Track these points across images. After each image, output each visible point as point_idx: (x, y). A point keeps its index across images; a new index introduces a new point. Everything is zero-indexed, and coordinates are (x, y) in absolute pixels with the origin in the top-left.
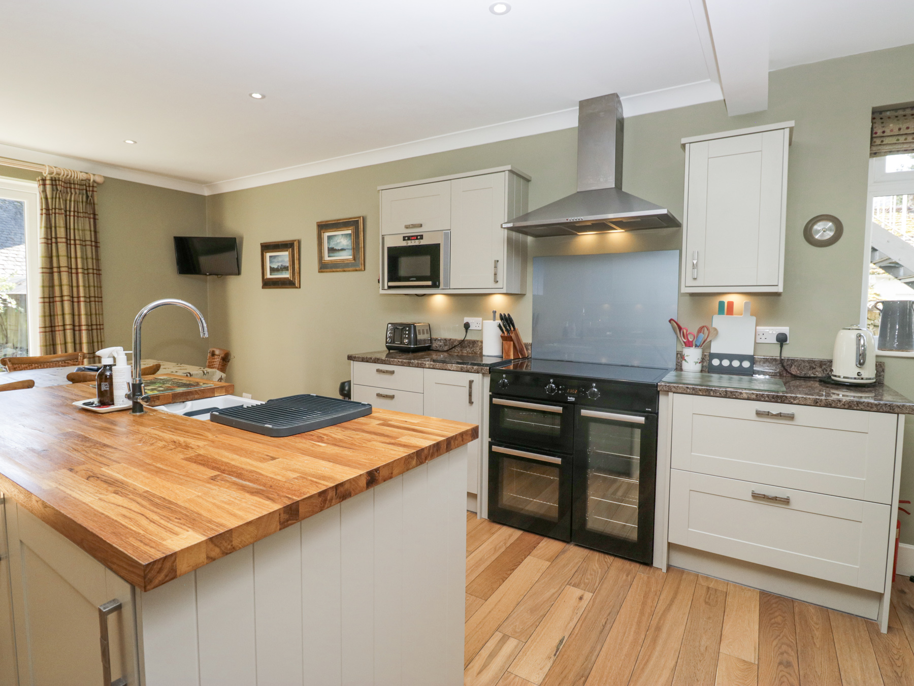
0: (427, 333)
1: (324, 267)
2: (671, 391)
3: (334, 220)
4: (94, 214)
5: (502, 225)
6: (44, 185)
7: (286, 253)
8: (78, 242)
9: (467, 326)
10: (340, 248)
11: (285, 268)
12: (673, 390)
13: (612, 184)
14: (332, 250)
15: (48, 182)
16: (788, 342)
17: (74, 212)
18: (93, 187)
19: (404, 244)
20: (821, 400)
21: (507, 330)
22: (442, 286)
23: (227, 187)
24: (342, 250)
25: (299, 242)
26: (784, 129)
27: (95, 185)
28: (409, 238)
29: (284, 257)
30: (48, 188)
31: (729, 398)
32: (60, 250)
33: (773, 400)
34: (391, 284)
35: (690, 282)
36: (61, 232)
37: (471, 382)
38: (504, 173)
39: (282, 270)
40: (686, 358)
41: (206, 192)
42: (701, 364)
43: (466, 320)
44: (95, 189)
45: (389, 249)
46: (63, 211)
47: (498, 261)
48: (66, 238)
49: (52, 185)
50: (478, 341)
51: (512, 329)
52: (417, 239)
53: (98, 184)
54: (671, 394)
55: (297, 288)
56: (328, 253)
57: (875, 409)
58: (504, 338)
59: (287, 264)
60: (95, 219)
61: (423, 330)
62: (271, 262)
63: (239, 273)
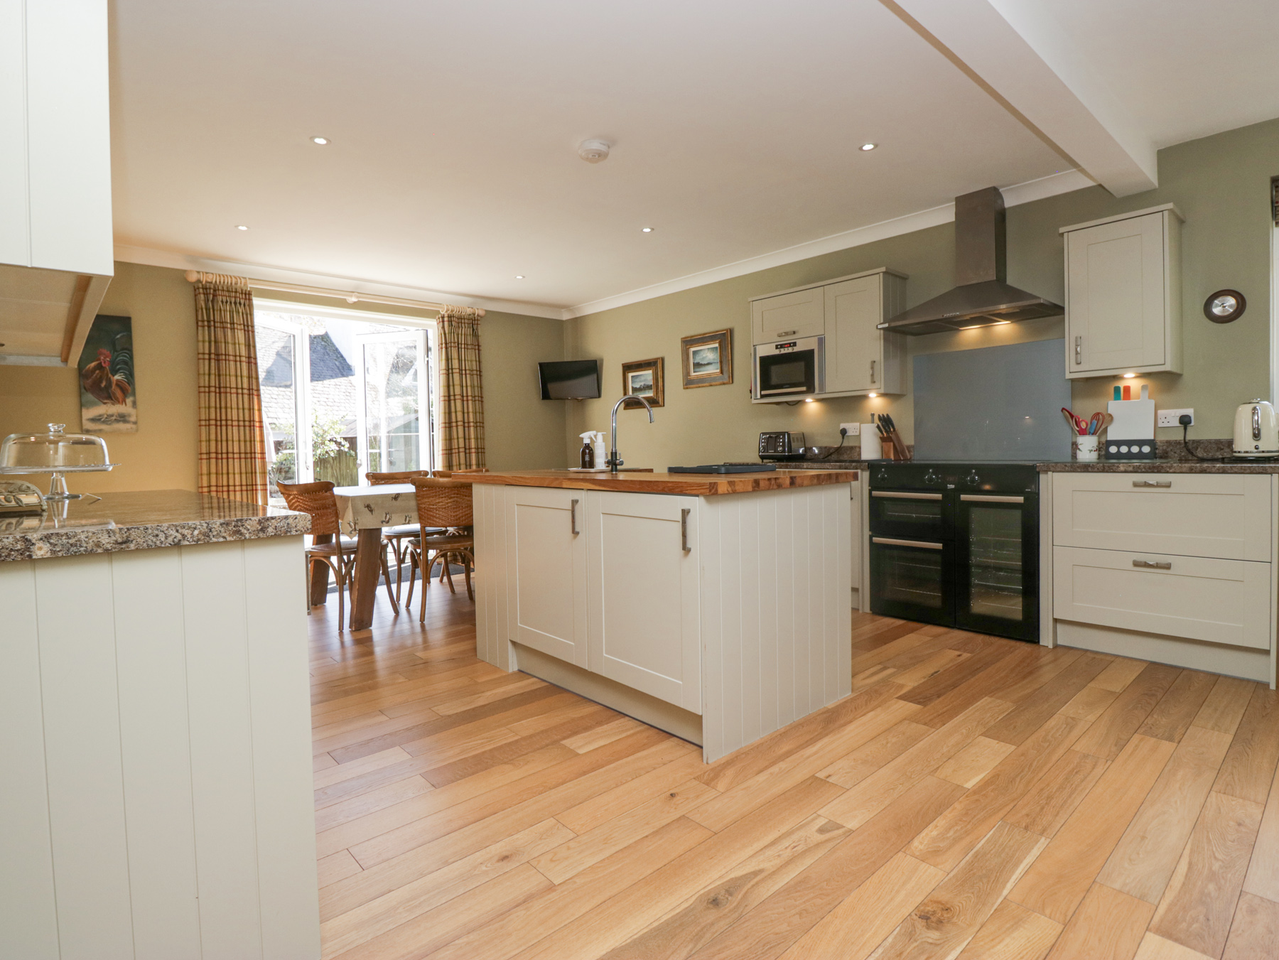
0: (801, 441)
1: (689, 383)
2: (1050, 471)
3: (700, 335)
4: (479, 346)
5: (877, 326)
6: (443, 321)
7: (650, 372)
8: (468, 372)
9: (844, 432)
10: (706, 363)
11: (648, 387)
12: (1052, 469)
13: (992, 276)
14: (697, 365)
15: (446, 319)
16: (1192, 424)
17: (465, 344)
18: (478, 320)
19: (777, 352)
20: (1196, 467)
21: (886, 431)
22: (817, 391)
23: (588, 310)
24: (708, 364)
25: (663, 359)
26: (1162, 211)
27: (479, 318)
28: (782, 346)
29: (647, 375)
30: (446, 323)
31: (1107, 472)
32: (455, 380)
33: (1150, 471)
34: (763, 393)
35: (1075, 368)
36: (455, 364)
38: (878, 275)
39: (645, 390)
40: (1080, 447)
41: (566, 316)
42: (1096, 453)
43: (843, 426)
44: (479, 322)
45: (762, 359)
46: (456, 344)
47: (874, 362)
48: (459, 369)
49: (449, 321)
50: (855, 447)
51: (892, 430)
52: (790, 346)
53: (481, 317)
54: (1050, 473)
55: (661, 406)
56: (694, 368)
57: (1248, 471)
58: (883, 440)
59: (651, 383)
60: (479, 350)
61: (797, 438)
62: (632, 382)
63: (599, 396)
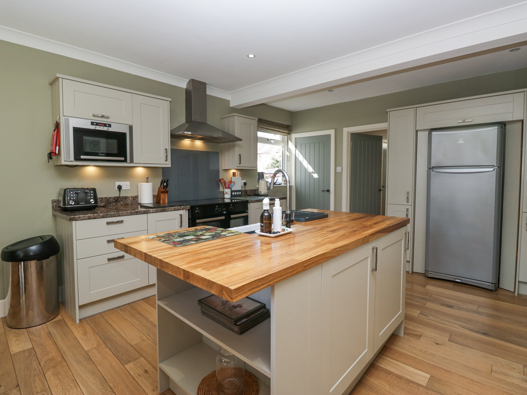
9: (120, 188)
13: (205, 121)
22: (128, 161)
28: (97, 124)
35: (238, 165)
37: (181, 215)
38: (167, 101)
43: (119, 183)
45: (76, 129)
47: (167, 149)
52: (105, 126)
54: (251, 203)
